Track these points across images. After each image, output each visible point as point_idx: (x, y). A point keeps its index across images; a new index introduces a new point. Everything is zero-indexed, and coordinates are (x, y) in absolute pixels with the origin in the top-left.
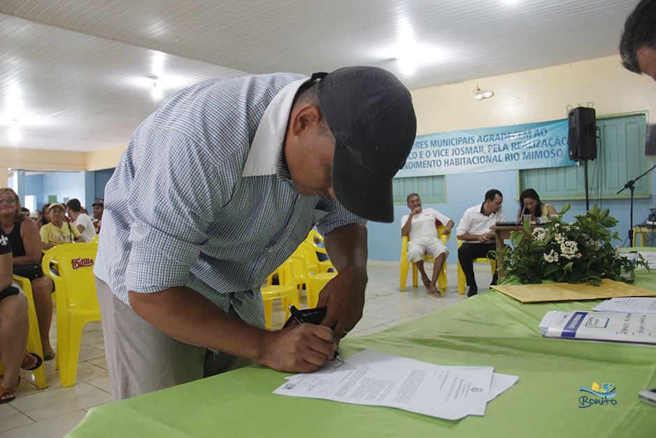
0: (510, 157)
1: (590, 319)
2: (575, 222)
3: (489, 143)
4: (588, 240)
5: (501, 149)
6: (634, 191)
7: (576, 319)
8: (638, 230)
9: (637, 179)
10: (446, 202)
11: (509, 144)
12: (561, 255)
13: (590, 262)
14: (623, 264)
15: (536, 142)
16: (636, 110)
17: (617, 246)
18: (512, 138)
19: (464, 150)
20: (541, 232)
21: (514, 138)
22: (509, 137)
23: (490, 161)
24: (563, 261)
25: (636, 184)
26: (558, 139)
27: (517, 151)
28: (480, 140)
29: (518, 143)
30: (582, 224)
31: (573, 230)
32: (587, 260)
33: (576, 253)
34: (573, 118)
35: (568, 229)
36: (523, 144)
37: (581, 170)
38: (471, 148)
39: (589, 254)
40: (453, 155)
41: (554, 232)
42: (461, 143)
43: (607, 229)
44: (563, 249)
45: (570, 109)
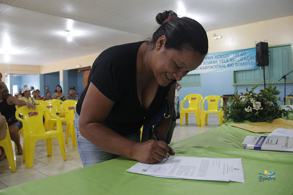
0: (230, 66)
1: (268, 140)
2: (259, 93)
3: (220, 59)
4: (266, 101)
5: (226, 61)
6: (286, 80)
7: (261, 140)
8: (288, 97)
9: (287, 74)
10: (201, 86)
11: (229, 59)
12: (253, 108)
13: (267, 112)
14: (283, 113)
15: (241, 58)
16: (287, 43)
17: (280, 104)
18: (230, 57)
19: (209, 62)
20: (244, 98)
21: (231, 56)
22: (229, 56)
23: (220, 67)
24: (254, 111)
25: (287, 77)
26: (251, 57)
27: (233, 62)
28: (216, 58)
29: (233, 59)
30: (263, 93)
31: (259, 96)
32: (266, 111)
33: (260, 107)
34: (258, 47)
35: (256, 96)
36: (235, 59)
37: (262, 71)
38: (212, 61)
39: (267, 108)
40: (204, 64)
41: (249, 97)
42: (207, 59)
43: (275, 96)
44: (254, 106)
45: (256, 43)
